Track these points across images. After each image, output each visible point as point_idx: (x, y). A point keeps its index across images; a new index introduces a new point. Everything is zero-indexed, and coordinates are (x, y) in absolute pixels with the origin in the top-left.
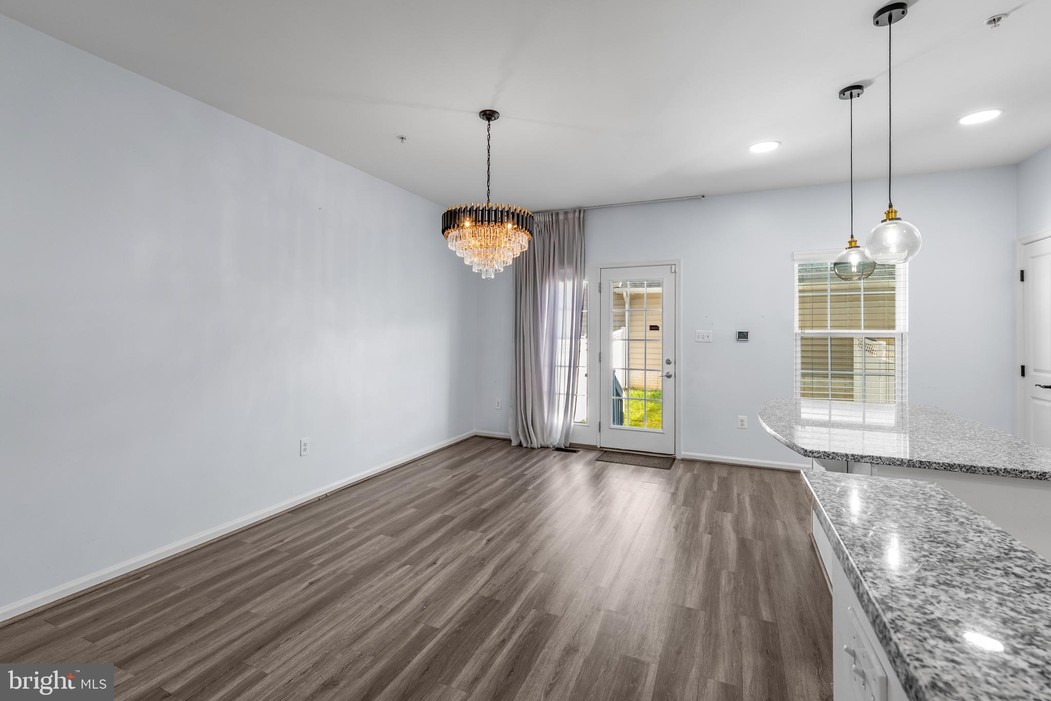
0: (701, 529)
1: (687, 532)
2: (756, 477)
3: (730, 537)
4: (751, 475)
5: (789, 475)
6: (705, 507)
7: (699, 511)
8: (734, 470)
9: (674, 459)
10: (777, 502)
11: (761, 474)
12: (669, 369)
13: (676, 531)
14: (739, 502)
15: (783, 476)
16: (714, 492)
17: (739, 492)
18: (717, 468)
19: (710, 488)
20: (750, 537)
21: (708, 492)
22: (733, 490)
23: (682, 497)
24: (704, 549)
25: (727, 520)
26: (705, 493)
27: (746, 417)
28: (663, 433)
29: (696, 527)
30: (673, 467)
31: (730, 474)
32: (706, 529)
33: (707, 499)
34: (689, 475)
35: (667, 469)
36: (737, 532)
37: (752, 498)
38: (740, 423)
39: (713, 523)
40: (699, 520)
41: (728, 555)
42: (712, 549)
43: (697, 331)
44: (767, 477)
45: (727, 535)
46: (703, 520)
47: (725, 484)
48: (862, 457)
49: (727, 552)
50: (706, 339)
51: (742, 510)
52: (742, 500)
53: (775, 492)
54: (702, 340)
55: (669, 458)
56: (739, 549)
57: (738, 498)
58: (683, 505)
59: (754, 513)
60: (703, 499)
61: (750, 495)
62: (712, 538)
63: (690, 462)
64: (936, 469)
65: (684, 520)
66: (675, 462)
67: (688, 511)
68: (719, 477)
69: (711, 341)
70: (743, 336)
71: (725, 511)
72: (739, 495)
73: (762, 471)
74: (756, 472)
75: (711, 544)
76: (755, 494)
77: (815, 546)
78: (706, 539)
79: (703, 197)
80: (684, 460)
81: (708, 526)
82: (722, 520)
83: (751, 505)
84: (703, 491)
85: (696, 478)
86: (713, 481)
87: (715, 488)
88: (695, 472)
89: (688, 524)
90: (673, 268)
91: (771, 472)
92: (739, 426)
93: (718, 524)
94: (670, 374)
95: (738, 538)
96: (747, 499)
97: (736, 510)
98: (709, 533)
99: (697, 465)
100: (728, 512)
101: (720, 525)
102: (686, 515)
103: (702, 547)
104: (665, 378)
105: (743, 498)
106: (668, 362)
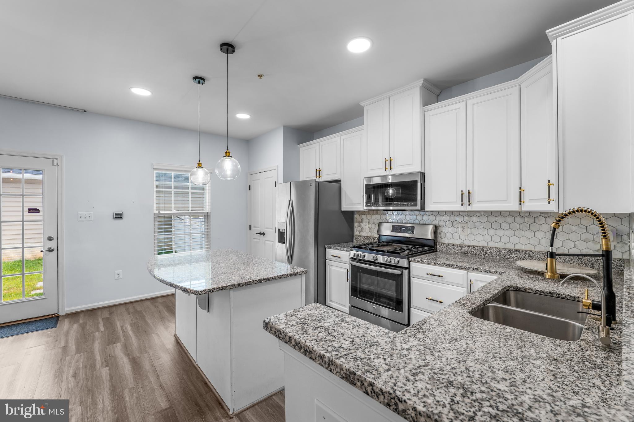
0: (98, 367)
1: (86, 375)
2: (131, 310)
3: (123, 362)
4: (127, 309)
5: (152, 301)
6: (97, 346)
7: (92, 352)
8: (114, 309)
9: (58, 317)
10: (149, 322)
11: (133, 306)
12: (53, 244)
13: (75, 379)
14: (124, 332)
15: (148, 303)
16: (102, 332)
17: (121, 325)
18: (99, 313)
19: (98, 330)
20: (138, 355)
21: (97, 334)
22: (116, 325)
23: (74, 347)
24: (105, 382)
25: (118, 350)
26: (94, 336)
27: (121, 271)
28: (46, 298)
29: (93, 366)
30: (58, 324)
31: (111, 314)
32: (102, 364)
33: (97, 339)
34: (75, 326)
35: (53, 327)
36: (128, 355)
37: (132, 325)
38: (117, 276)
39: (107, 357)
40: (94, 360)
41: (125, 376)
42: (111, 378)
43: (79, 212)
44: (138, 307)
45: (121, 361)
46: (98, 358)
47: (109, 322)
48: (226, 287)
49: (124, 374)
50: (88, 219)
51: (126, 337)
52: (125, 330)
53: (146, 316)
54: (84, 220)
55: (52, 317)
56: (133, 367)
57: (122, 329)
58: (77, 353)
59: (137, 336)
60: (94, 341)
61: (130, 324)
62: (109, 369)
63: (74, 316)
64: (256, 283)
65: (81, 366)
66: (60, 319)
67: (82, 357)
68: (103, 319)
69: (92, 220)
70: (119, 216)
71: (114, 343)
72: (122, 327)
73: (134, 304)
74: (130, 306)
75: (110, 375)
76: (134, 322)
77: (179, 341)
78: (104, 372)
79: (85, 111)
80: (67, 316)
81: (104, 361)
82: (114, 350)
83: (133, 331)
84: (92, 335)
85: (83, 326)
86: (98, 323)
87: (102, 328)
88: (81, 321)
89: (85, 367)
90: (56, 162)
91: (140, 302)
92: (116, 278)
93: (112, 356)
94: (52, 248)
95: (129, 359)
96: (129, 327)
97: (122, 339)
98: (107, 366)
99: (82, 315)
100: (117, 343)
101: (113, 355)
102: (82, 360)
103: (102, 381)
104: (47, 252)
105: (126, 328)
106: (50, 239)
